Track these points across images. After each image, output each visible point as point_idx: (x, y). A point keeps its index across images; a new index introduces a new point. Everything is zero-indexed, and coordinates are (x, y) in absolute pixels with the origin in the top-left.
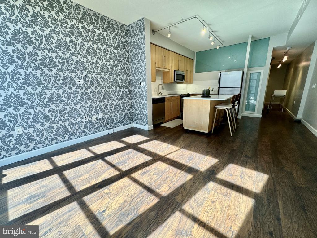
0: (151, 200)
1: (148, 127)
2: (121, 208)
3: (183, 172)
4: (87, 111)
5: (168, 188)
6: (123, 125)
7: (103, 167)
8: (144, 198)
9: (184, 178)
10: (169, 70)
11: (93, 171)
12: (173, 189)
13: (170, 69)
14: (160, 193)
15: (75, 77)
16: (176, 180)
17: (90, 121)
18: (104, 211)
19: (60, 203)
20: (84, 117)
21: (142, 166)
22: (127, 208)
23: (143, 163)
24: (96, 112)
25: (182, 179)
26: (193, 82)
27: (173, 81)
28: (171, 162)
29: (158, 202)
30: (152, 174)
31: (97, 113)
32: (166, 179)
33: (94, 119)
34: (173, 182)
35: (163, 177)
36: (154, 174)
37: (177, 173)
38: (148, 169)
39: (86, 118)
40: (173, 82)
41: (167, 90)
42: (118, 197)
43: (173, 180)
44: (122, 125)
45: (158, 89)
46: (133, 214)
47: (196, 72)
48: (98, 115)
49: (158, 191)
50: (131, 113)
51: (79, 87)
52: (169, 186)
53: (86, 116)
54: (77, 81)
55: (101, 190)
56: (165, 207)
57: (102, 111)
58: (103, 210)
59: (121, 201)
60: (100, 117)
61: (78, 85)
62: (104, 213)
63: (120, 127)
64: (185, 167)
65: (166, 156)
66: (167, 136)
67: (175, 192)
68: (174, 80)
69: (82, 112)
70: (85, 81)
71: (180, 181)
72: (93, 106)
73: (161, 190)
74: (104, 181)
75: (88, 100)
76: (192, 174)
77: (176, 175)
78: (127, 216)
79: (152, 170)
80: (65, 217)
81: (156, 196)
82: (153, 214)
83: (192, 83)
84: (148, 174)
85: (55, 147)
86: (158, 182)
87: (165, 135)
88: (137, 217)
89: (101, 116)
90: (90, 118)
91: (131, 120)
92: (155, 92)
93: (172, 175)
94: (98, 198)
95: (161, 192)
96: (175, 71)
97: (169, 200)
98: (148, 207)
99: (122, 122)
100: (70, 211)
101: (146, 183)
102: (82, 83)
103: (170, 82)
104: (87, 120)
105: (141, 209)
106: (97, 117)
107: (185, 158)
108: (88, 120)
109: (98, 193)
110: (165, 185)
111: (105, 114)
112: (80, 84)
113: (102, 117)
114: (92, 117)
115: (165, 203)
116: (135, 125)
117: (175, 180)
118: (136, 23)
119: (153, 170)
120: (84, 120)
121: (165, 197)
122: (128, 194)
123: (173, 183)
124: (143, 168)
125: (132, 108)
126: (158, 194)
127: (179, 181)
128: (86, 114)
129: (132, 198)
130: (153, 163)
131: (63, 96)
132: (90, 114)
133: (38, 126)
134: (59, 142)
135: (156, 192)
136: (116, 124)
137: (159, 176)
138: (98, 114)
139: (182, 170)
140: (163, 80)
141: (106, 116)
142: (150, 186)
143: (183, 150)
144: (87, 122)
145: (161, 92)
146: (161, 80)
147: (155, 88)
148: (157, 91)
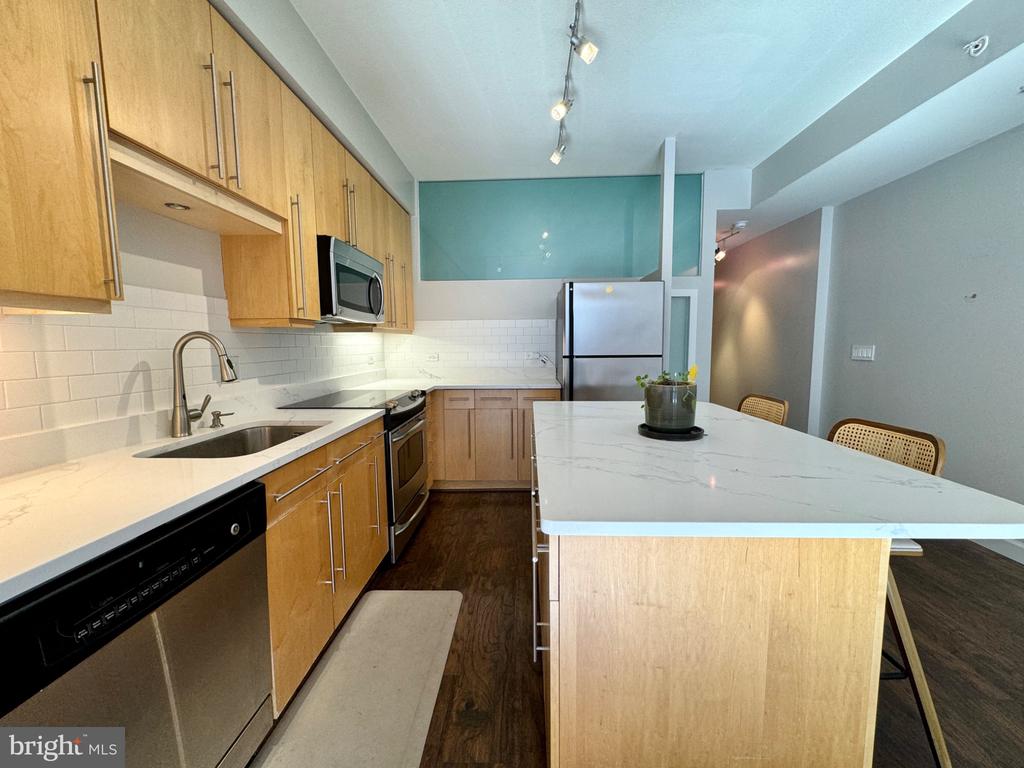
10: (277, 227)
13: (284, 221)
26: (419, 324)
27: (313, 310)
40: (317, 317)
41: (266, 379)
45: (163, 379)
47: (427, 276)
68: (326, 308)
83: (411, 332)
92: (136, 410)
96: (323, 243)
103: (292, 320)
140: (222, 305)
145: (208, 400)
146: (205, 298)
147: (135, 371)
148: (149, 403)
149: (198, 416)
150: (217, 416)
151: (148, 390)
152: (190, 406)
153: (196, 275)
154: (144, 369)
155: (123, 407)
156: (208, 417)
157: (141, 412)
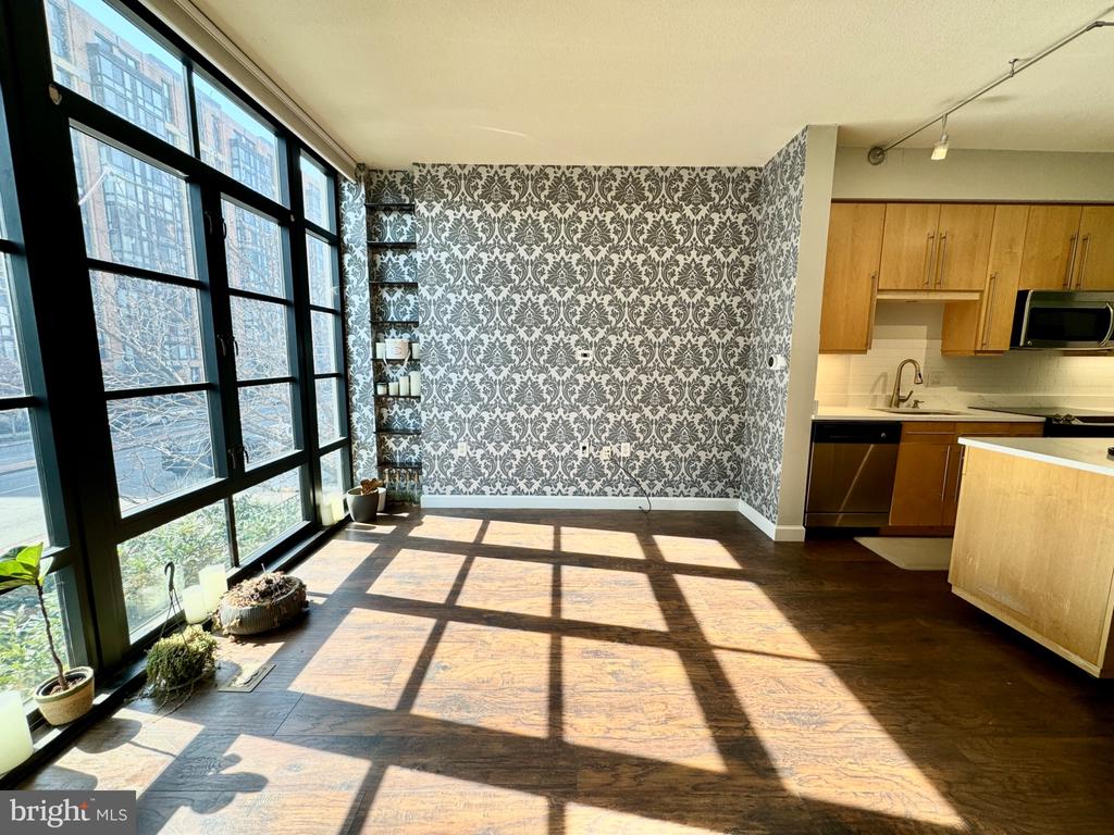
0: (531, 722)
1: (775, 527)
2: (470, 687)
3: (705, 733)
4: (591, 432)
5: (600, 734)
6: (697, 495)
7: (537, 584)
8: (524, 706)
9: (681, 751)
10: (976, 297)
11: (514, 583)
12: (607, 745)
13: (980, 292)
14: (567, 728)
15: (576, 346)
16: (648, 734)
17: (594, 460)
18: (445, 668)
19: (421, 607)
20: (581, 445)
21: (610, 634)
22: (477, 694)
23: (624, 629)
24: (613, 438)
25: (672, 747)
27: (1000, 344)
28: (710, 678)
29: (536, 740)
30: (610, 668)
31: (616, 441)
32: (625, 709)
33: (604, 455)
34: (634, 730)
35: (627, 696)
36: (613, 674)
37: (681, 722)
38: (614, 651)
39: (584, 448)
40: (1005, 348)
41: (968, 387)
42: (492, 662)
43: (643, 728)
44: (693, 493)
45: (892, 381)
46: (471, 715)
48: (619, 448)
49: (569, 717)
50: (735, 459)
51: (580, 370)
52: (609, 729)
53: (587, 445)
54: (579, 352)
55: (483, 627)
56: (535, 763)
57: (632, 438)
58: (447, 664)
59: (484, 674)
60: (623, 455)
61: (580, 363)
62: (441, 671)
63: (681, 498)
64: (741, 725)
65: (716, 652)
66: (830, 589)
67: (604, 758)
68: (1014, 342)
69: (579, 431)
70: (597, 354)
71: (658, 746)
72: (607, 419)
73: (577, 721)
74: (506, 614)
75: (598, 404)
76: (727, 765)
77: (670, 723)
78: (460, 709)
79: (624, 661)
80: (401, 633)
81: (550, 725)
82: (499, 749)
84: (600, 661)
85: (510, 502)
86: (596, 699)
87: (822, 584)
88: (469, 726)
89: (626, 450)
90: (595, 451)
91: (731, 484)
92: (878, 393)
93: (661, 713)
94: (464, 639)
95: (572, 726)
96: (1023, 294)
97: (564, 759)
98: (508, 728)
99: (694, 484)
100: (417, 629)
101: (569, 678)
102: (590, 359)
103: (976, 352)
104: (587, 456)
105: (493, 720)
106: (616, 451)
107: (781, 701)
108: (590, 455)
109: (474, 630)
110: (602, 719)
111: (641, 447)
112: (584, 362)
113: (628, 455)
114: (601, 449)
115: (546, 755)
116: (742, 507)
117: (646, 731)
118: (784, 153)
119: (627, 662)
120: (579, 453)
121: (566, 744)
122: (509, 673)
123: (631, 734)
124: (609, 639)
125: (740, 443)
126: (562, 723)
127: (653, 743)
128: (586, 440)
129: (506, 686)
130: (648, 645)
131: (544, 388)
132: (597, 440)
133: (491, 448)
134: (519, 492)
135: (561, 715)
136: (670, 484)
137: (617, 688)
138: (618, 445)
139: (710, 727)
141: (640, 453)
142: (567, 692)
143: (823, 671)
144: (587, 460)
145: (912, 392)
146: (925, 341)
147: (881, 376)
148: (884, 391)
149: (904, 401)
150: (916, 402)
151: (885, 384)
152: (901, 394)
153: (924, 329)
154: (885, 375)
155: (872, 391)
156: (911, 401)
157: (880, 394)
